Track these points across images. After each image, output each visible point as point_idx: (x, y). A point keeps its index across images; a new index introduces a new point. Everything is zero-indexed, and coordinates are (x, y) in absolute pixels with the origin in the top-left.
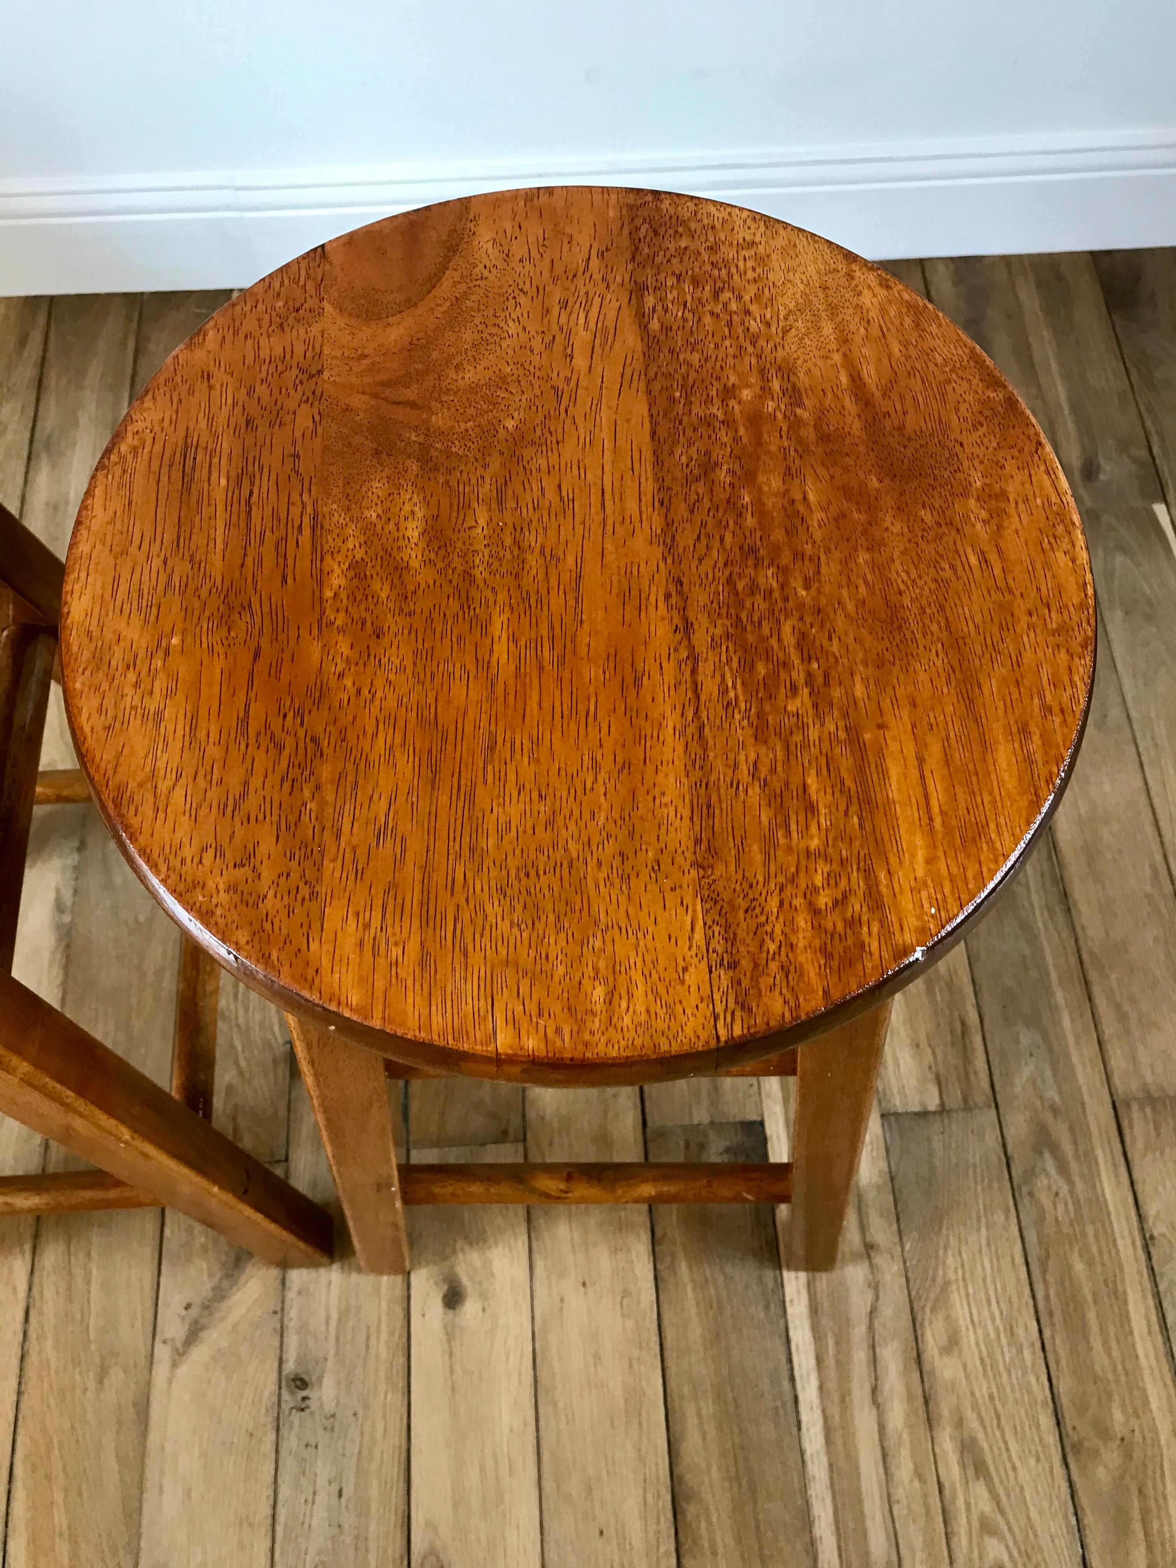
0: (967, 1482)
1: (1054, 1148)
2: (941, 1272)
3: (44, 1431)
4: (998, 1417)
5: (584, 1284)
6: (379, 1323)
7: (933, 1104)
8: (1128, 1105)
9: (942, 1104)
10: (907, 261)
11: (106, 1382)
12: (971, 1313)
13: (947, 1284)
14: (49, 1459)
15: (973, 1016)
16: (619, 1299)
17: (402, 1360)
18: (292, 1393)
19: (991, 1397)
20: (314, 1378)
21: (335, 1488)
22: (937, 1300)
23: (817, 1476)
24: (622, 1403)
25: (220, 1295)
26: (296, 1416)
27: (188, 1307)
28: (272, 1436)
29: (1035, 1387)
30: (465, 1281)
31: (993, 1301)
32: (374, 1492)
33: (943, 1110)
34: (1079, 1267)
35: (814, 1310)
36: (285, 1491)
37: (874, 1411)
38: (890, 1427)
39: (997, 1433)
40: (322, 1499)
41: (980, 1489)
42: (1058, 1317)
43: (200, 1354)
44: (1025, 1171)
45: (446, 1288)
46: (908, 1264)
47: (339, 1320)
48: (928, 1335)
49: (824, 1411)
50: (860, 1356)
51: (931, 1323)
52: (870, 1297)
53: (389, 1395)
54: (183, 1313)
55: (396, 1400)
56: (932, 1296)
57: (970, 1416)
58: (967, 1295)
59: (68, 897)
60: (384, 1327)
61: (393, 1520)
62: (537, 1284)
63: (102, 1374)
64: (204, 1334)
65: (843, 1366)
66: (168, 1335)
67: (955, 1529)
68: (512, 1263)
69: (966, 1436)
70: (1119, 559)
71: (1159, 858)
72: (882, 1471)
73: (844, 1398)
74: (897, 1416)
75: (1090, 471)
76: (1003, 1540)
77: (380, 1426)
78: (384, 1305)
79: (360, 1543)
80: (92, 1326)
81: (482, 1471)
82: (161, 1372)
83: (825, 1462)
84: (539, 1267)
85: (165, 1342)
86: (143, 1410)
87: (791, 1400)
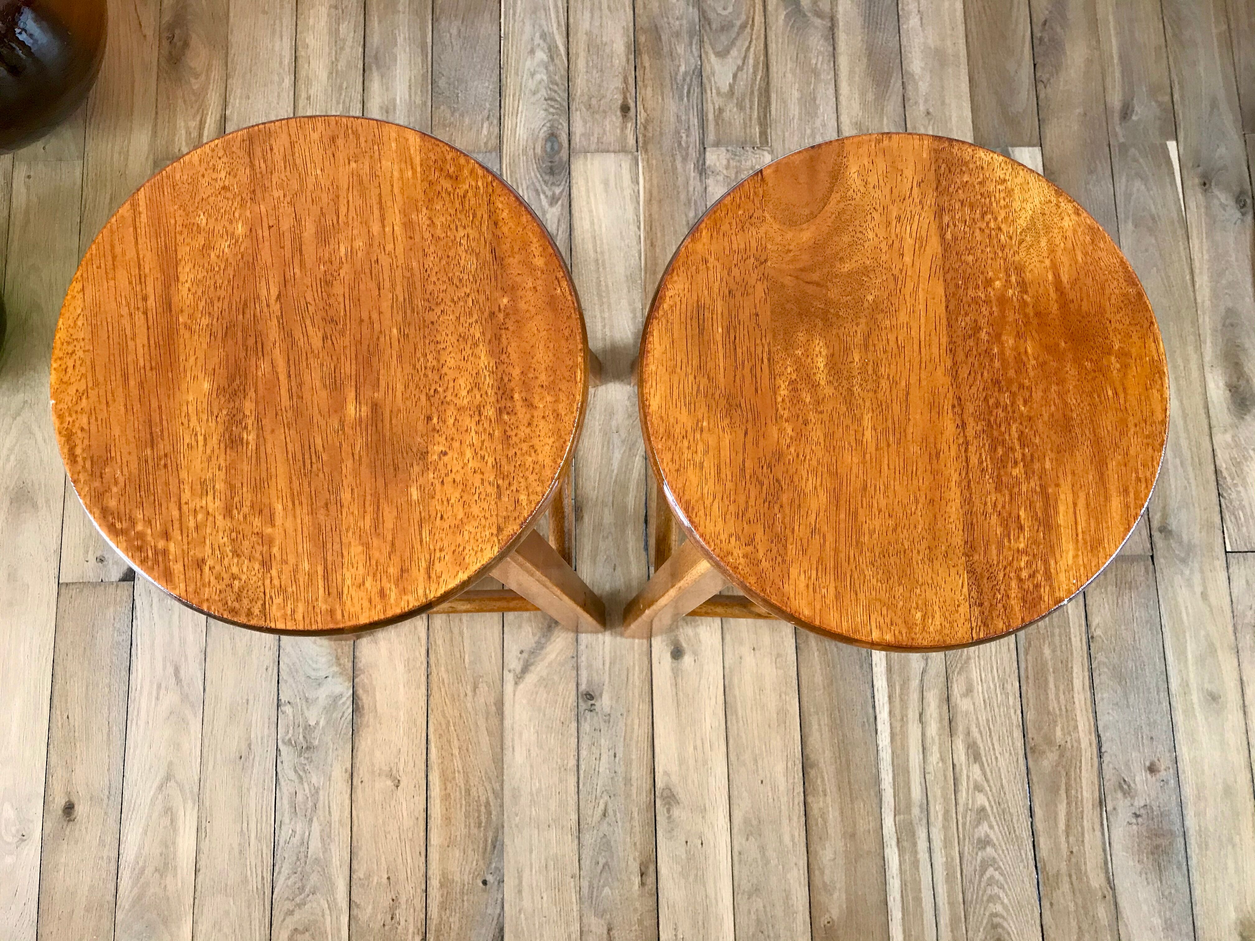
0: (969, 765)
3: (444, 716)
4: (990, 732)
5: (754, 649)
6: (634, 666)
11: (478, 691)
12: (981, 675)
13: (968, 658)
14: (448, 732)
16: (774, 658)
17: (648, 687)
18: (585, 701)
19: (988, 720)
20: (597, 694)
21: (612, 753)
22: (962, 668)
23: (885, 758)
24: (775, 715)
25: (540, 647)
26: (588, 715)
27: (521, 652)
28: (574, 725)
29: (1013, 718)
30: (684, 645)
31: (995, 669)
32: (634, 756)
34: (1047, 652)
35: (889, 670)
36: (584, 753)
37: (920, 726)
38: (928, 734)
39: (989, 740)
40: (604, 758)
41: (976, 769)
42: (1031, 680)
43: (531, 678)
45: (673, 648)
47: (611, 663)
48: (955, 686)
49: (891, 724)
50: (914, 696)
51: (957, 680)
52: (922, 664)
53: (641, 706)
54: (519, 655)
55: (646, 707)
56: (959, 665)
57: (974, 730)
58: (980, 665)
60: (636, 668)
61: (645, 771)
62: (726, 649)
63: (475, 688)
64: (532, 668)
65: (904, 701)
66: (512, 667)
68: (712, 635)
69: (971, 741)
70: (1136, 185)
72: (921, 757)
73: (903, 720)
74: (933, 729)
75: (1126, 113)
76: (986, 794)
77: (636, 721)
78: (637, 656)
79: (628, 781)
80: (467, 660)
81: (695, 748)
82: (509, 687)
83: (890, 751)
84: (728, 638)
85: (510, 670)
86: (500, 709)
87: (873, 718)
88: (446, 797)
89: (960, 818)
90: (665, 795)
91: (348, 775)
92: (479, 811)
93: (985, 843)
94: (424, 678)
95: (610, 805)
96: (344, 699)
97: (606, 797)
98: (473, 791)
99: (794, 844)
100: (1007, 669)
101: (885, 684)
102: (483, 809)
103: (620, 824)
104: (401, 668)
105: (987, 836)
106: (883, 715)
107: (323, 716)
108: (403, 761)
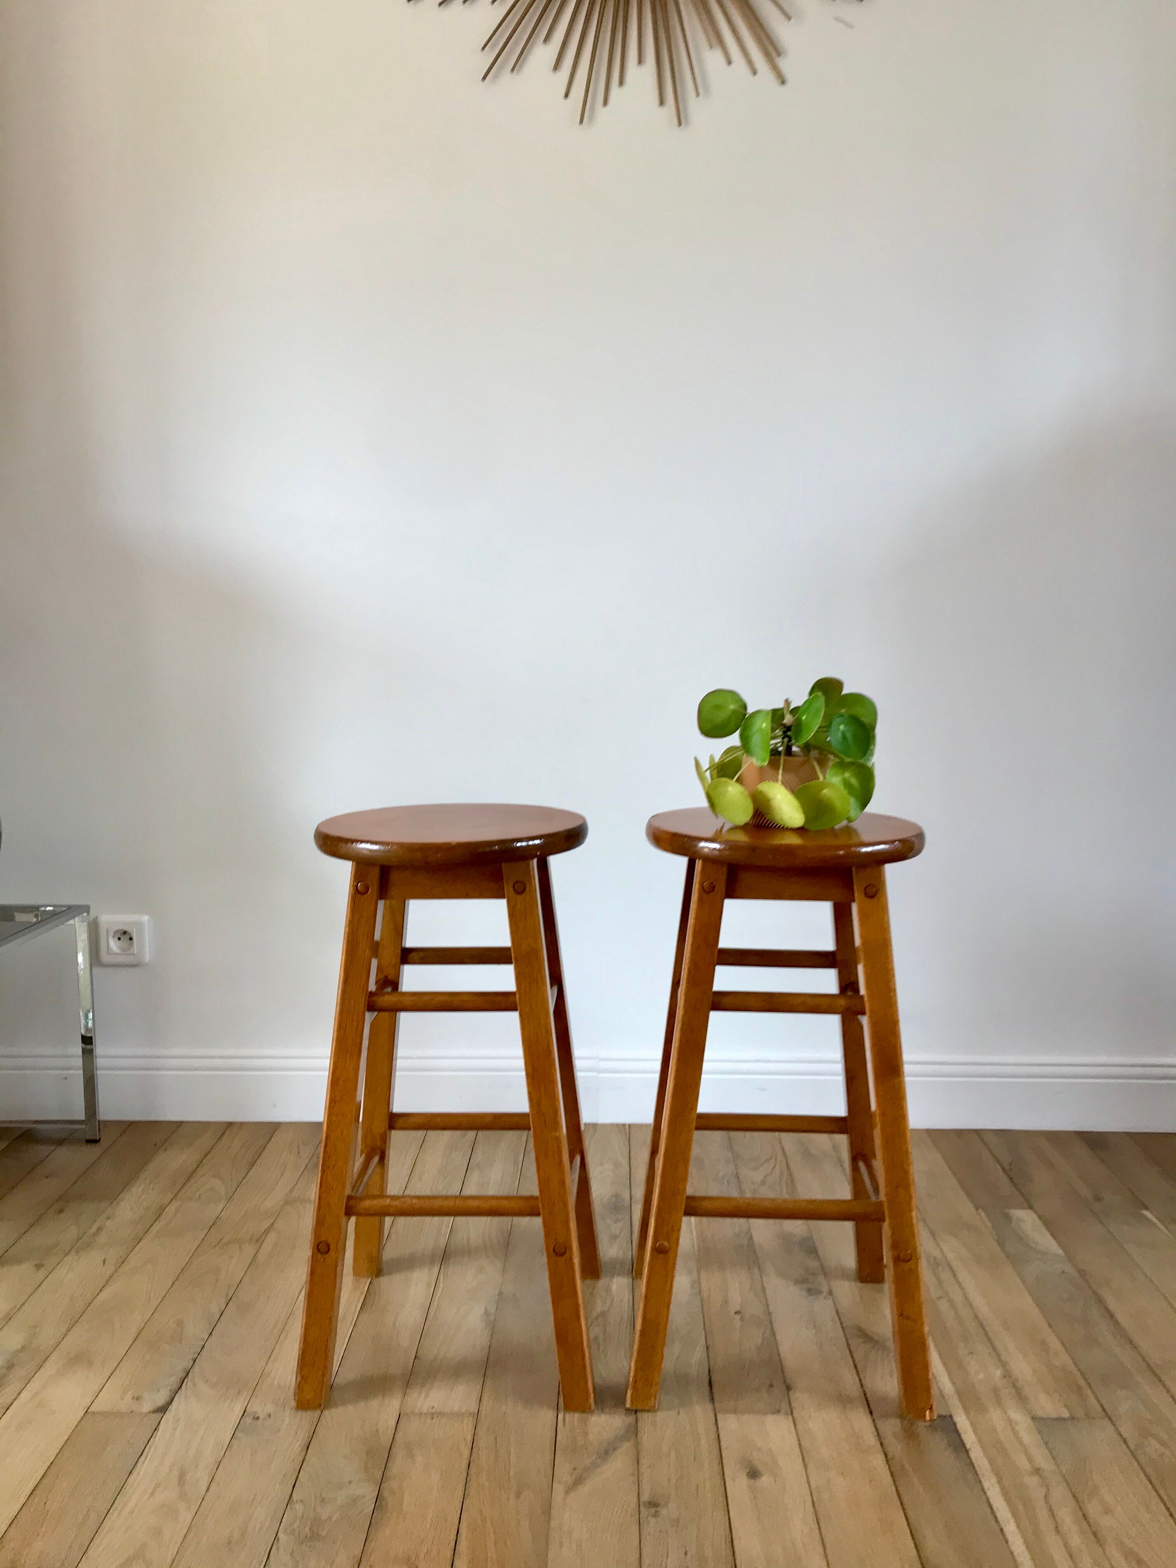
1: (1155, 1436)
2: (1090, 1482)
3: (481, 1513)
5: (843, 1474)
6: (705, 1482)
7: (1066, 1414)
9: (1071, 1415)
10: (968, 1130)
11: (522, 1496)
12: (1116, 1499)
13: (1096, 1488)
14: (484, 1527)
15: (1082, 1383)
16: (867, 1481)
17: (722, 1499)
18: (647, 1509)
19: (1140, 1533)
20: (662, 1503)
21: (682, 1551)
22: (1091, 1493)
24: (878, 1525)
25: (595, 1465)
26: (652, 1520)
27: (575, 1469)
28: (636, 1526)
30: (761, 1468)
31: (1132, 1497)
32: (709, 1553)
33: (1073, 1418)
35: (1005, 1494)
36: (648, 1550)
37: (1059, 1537)
38: (1072, 1545)
40: (673, 1555)
43: (584, 1489)
44: (1138, 1444)
45: (748, 1470)
46: (1066, 1478)
47: (677, 1479)
48: (1089, 1507)
49: (1023, 1536)
50: (1043, 1515)
51: (1089, 1502)
52: (1044, 1490)
53: (715, 1514)
54: (572, 1471)
55: (720, 1515)
56: (1087, 1491)
57: (1128, 1542)
58: (1112, 1492)
59: (492, 1309)
60: (708, 1484)
63: (518, 1495)
64: (585, 1482)
65: (1031, 1517)
66: (562, 1479)
68: (792, 1462)
69: (1127, 1548)
70: (1126, 1228)
73: (1037, 1532)
74: (1075, 1539)
77: (711, 1528)
78: (707, 1475)
80: (512, 1474)
81: (785, 1548)
82: (558, 1495)
83: (1028, 1557)
84: (811, 1466)
85: (560, 1483)
86: (547, 1510)
87: (998, 1530)
94: (461, 1485)
96: (366, 1498)
101: (1004, 1503)
104: (436, 1477)
106: (1010, 1528)
107: (338, 1512)
108: (426, 1550)
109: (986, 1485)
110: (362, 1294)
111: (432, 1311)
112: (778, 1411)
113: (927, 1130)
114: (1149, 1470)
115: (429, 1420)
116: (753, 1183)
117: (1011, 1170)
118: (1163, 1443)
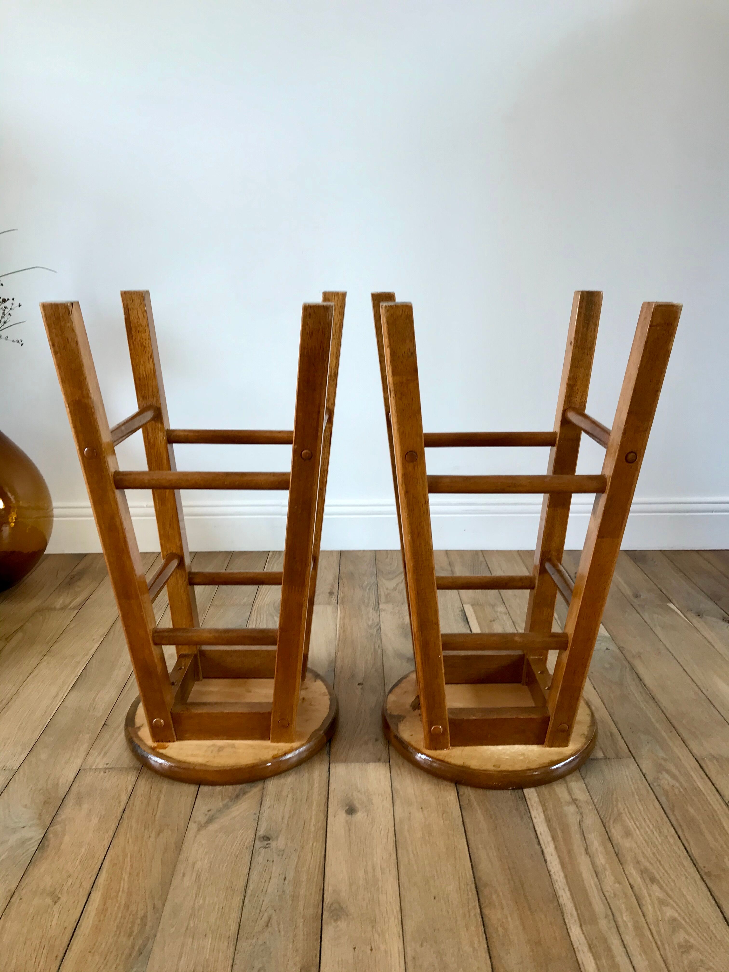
0: (647, 885)
1: (667, 771)
2: (616, 809)
3: (124, 851)
4: (660, 861)
5: (422, 808)
6: (311, 818)
8: (703, 759)
9: (605, 756)
11: (161, 835)
12: (635, 824)
13: (620, 814)
14: (124, 862)
15: (615, 731)
16: (441, 815)
17: (322, 832)
18: (261, 842)
19: (654, 854)
20: (274, 837)
21: (282, 877)
22: (616, 819)
23: (559, 880)
24: (444, 850)
25: (226, 807)
26: (263, 851)
27: (209, 811)
28: (249, 857)
29: (678, 852)
30: (358, 806)
31: (648, 821)
32: (304, 877)
34: (692, 810)
35: (548, 820)
36: (254, 877)
37: (588, 857)
38: (598, 863)
39: (660, 867)
40: (274, 881)
41: (655, 887)
42: (684, 827)
43: (213, 827)
44: (654, 778)
45: (347, 808)
46: (597, 806)
47: (290, 817)
48: (613, 831)
49: (559, 856)
50: (576, 838)
51: (614, 827)
52: (579, 818)
53: (315, 844)
54: (206, 813)
55: (319, 846)
56: (613, 818)
57: (643, 860)
58: (632, 818)
60: (313, 820)
61: (314, 888)
62: (396, 808)
64: (216, 821)
65: (567, 840)
66: (197, 820)
67: (644, 903)
68: (383, 801)
69: (642, 867)
70: (655, 616)
71: (697, 689)
72: (596, 879)
73: (570, 852)
74: (601, 860)
75: (636, 596)
76: (673, 907)
77: (309, 855)
78: (314, 813)
79: (295, 898)
80: (158, 815)
81: (366, 872)
82: (191, 833)
83: (562, 875)
84: (398, 802)
85: (195, 822)
86: (179, 847)
87: (540, 852)
88: (103, 911)
89: (652, 927)
90: (333, 908)
91: (10, 894)
92: (133, 923)
93: (686, 948)
94: (114, 827)
95: (275, 918)
96: (33, 841)
97: (271, 911)
98: (133, 908)
99: (475, 950)
100: (659, 820)
101: (546, 829)
102: (138, 921)
103: (282, 933)
104: (95, 820)
105: (687, 941)
106: (550, 850)
107: (7, 853)
108: (70, 884)
109: (534, 813)
110: (76, 677)
111: (127, 688)
112: (379, 760)
113: (518, 551)
114: (663, 800)
115: (102, 773)
116: (387, 589)
117: (575, 577)
118: (674, 777)
